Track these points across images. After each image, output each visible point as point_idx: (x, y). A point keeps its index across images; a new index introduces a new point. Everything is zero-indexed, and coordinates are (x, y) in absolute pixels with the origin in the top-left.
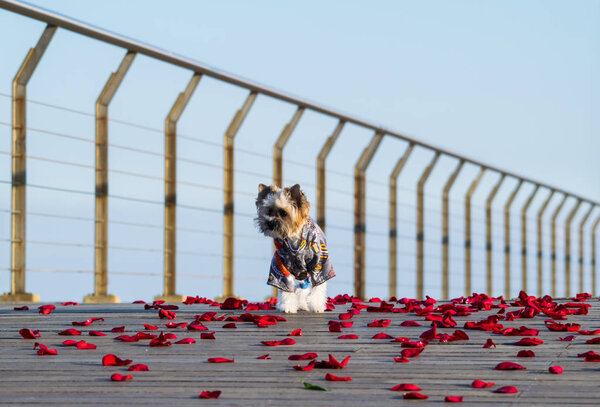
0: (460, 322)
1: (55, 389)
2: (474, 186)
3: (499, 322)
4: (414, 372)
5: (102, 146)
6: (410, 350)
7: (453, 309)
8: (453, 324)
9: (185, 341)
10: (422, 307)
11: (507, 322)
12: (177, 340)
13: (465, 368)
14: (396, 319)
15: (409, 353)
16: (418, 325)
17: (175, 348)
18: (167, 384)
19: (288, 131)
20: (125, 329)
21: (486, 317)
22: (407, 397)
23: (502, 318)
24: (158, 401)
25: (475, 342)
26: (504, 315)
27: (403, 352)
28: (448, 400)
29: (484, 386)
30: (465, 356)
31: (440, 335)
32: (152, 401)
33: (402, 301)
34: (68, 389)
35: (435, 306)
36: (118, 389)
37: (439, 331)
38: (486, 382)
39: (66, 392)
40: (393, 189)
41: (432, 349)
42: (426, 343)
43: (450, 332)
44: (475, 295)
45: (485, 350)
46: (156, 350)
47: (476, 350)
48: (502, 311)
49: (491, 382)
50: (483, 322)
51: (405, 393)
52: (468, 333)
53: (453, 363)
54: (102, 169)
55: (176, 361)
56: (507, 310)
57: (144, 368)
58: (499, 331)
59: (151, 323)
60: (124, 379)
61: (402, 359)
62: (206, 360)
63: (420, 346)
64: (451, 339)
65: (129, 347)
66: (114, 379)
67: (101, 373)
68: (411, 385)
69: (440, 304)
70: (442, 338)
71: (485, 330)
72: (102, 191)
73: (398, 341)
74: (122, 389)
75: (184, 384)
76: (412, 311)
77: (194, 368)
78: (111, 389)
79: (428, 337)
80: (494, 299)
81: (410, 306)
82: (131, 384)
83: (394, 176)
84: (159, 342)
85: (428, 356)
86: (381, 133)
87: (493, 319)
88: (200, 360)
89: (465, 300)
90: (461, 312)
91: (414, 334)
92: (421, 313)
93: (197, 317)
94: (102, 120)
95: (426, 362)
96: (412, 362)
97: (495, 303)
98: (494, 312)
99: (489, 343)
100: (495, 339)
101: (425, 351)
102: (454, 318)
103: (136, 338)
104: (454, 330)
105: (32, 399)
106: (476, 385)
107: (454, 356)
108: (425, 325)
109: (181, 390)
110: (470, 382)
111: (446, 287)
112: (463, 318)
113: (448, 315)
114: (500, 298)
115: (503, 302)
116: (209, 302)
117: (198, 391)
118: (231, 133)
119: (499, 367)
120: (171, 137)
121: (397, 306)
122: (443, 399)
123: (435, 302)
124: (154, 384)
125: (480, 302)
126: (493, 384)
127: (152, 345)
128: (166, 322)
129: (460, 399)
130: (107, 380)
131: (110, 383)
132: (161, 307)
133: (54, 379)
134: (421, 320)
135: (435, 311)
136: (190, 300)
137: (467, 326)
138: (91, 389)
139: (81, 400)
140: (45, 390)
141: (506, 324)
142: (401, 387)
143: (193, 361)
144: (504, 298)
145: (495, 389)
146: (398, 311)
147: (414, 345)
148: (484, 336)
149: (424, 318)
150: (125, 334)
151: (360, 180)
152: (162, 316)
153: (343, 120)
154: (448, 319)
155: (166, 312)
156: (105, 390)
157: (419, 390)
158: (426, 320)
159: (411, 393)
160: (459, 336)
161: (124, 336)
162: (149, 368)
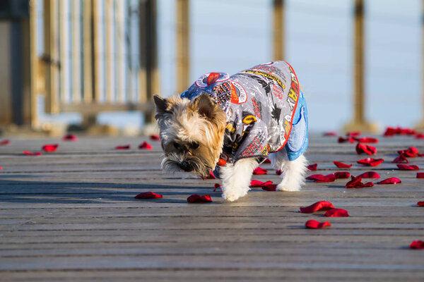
1: (242, 239)
9: (389, 181)
12: (380, 180)
17: (379, 189)
18: (370, 232)
20: (318, 167)
24: (362, 251)
32: (354, 252)
34: (258, 239)
36: (315, 238)
39: (254, 242)
46: (355, 192)
55: (379, 204)
57: (343, 213)
59: (346, 160)
60: (320, 226)
62: (416, 204)
65: (324, 189)
66: (309, 226)
67: (293, 219)
74: (319, 237)
75: (391, 232)
77: (401, 214)
78: (308, 238)
82: (328, 232)
88: (408, 204)
93: (400, 152)
103: (331, 178)
105: (217, 250)
109: (388, 239)
117: (409, 241)
124: (355, 232)
127: (349, 186)
128: (362, 158)
130: (301, 228)
131: (304, 231)
132: (359, 140)
133: (241, 226)
136: (390, 132)
138: (283, 238)
139: (272, 251)
140: (231, 239)
143: (398, 204)
150: (318, 173)
152: (360, 151)
155: (364, 145)
156: (300, 239)
161: (318, 176)
162: (349, 213)
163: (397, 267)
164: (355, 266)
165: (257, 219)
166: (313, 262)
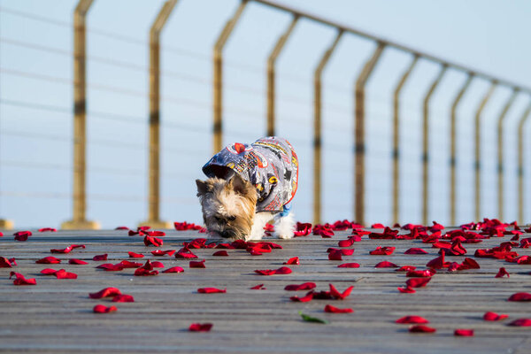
0: (470, 249)
1: (33, 322)
2: (484, 102)
3: (513, 250)
4: (421, 303)
5: (81, 59)
6: (416, 280)
7: (462, 235)
8: (462, 251)
9: (173, 270)
10: (429, 233)
11: (521, 250)
12: (165, 269)
13: (476, 299)
14: (401, 246)
15: (414, 283)
16: (425, 253)
17: (162, 277)
18: (154, 316)
19: (282, 42)
20: (109, 257)
21: (499, 244)
22: (414, 330)
23: (516, 245)
24: (144, 334)
25: (486, 271)
26: (518, 242)
27: (408, 282)
28: (458, 333)
29: (497, 318)
30: (476, 286)
31: (448, 263)
32: (138, 334)
33: (407, 227)
34: (48, 322)
35: (443, 232)
37: (447, 259)
38: (499, 314)
39: (44, 325)
40: (396, 106)
41: (440, 278)
42: (433, 272)
43: (460, 261)
44: (486, 220)
45: (498, 280)
46: (141, 280)
47: (487, 280)
48: (516, 238)
49: (505, 314)
50: (496, 249)
51: (410, 326)
52: (480, 262)
53: (463, 293)
54: (81, 84)
55: (163, 291)
56: (522, 237)
57: (129, 299)
58: (513, 259)
59: (136, 250)
60: (107, 310)
61: (407, 289)
62: (196, 290)
63: (427, 276)
64: (461, 268)
65: (112, 277)
66: (97, 310)
67: (82, 304)
68: (418, 318)
69: (449, 230)
70: (451, 267)
71: (497, 258)
72: (80, 108)
73: (403, 269)
74: (106, 321)
75: (173, 316)
76: (418, 238)
77: (183, 300)
78: (96, 322)
79: (435, 266)
80: (506, 225)
81: (416, 232)
82: (114, 316)
83: (397, 91)
84: (145, 271)
85: (436, 286)
86: (382, 45)
87: (506, 246)
88: (189, 291)
89: (475, 226)
90: (471, 239)
91: (420, 262)
92: (427, 240)
93: (186, 244)
94: (81, 31)
95: (433, 293)
96: (419, 292)
97: (508, 229)
98: (507, 238)
99: (502, 272)
100: (509, 268)
101: (432, 280)
102: (463, 246)
103: (119, 268)
104: (463, 258)
105: (9, 332)
106: (489, 317)
107: (464, 286)
108: (432, 253)
109: (169, 322)
110: (482, 314)
111: (453, 212)
112: (473, 245)
113: (457, 242)
114: (514, 224)
115: (517, 228)
117: (188, 324)
118: (220, 44)
119: (514, 298)
120: (155, 49)
121: (402, 232)
122: (452, 332)
123: (442, 227)
124: (140, 316)
125: (491, 227)
126: (506, 317)
127: (137, 274)
128: (152, 249)
129: (470, 333)
130: (90, 312)
131: (92, 315)
132: (147, 233)
133: (33, 310)
134: (427, 248)
135: (443, 237)
136: (181, 227)
137: (477, 254)
138: (72, 322)
139: (61, 333)
140: (24, 322)
141: (521, 252)
142: (407, 320)
143: (180, 291)
144: (518, 224)
145: (509, 321)
146: (403, 238)
147: (420, 275)
148: (496, 265)
149: (431, 245)
150: (108, 262)
151: (360, 96)
152: (147, 242)
153: (342, 31)
154: (457, 247)
155: (152, 238)
156: (88, 322)
157: (426, 322)
158: (434, 247)
159: (417, 327)
160: (470, 265)
161: (107, 265)
162: (135, 299)
163: (176, 348)
164: (138, 347)
165: (48, 304)
166: (99, 343)
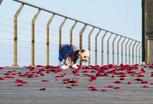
0: (106, 71)
1: (4, 88)
2: (109, 38)
3: (115, 71)
4: (94, 84)
5: (16, 28)
6: (93, 78)
7: (104, 68)
8: (104, 72)
9: (36, 76)
10: (96, 68)
11: (117, 71)
13: (107, 83)
14: (90, 71)
15: (93, 79)
16: (95, 72)
17: (34, 78)
18: (32, 87)
19: (63, 24)
20: (21, 73)
21: (112, 70)
22: (92, 90)
23: (116, 70)
24: (30, 91)
25: (109, 76)
26: (117, 69)
27: (91, 79)
28: (102, 90)
29: (112, 87)
30: (107, 80)
31: (101, 74)
32: (28, 91)
33: (91, 66)
34: (7, 88)
35: (99, 67)
37: (100, 73)
38: (112, 86)
39: (6, 89)
40: (89, 38)
41: (99, 78)
42: (97, 76)
43: (103, 74)
44: (110, 65)
45: (112, 78)
46: (29, 78)
47: (110, 78)
48: (116, 69)
49: (113, 86)
50: (111, 71)
51: (92, 89)
52: (108, 74)
54: (16, 33)
55: (34, 81)
56: (117, 68)
57: (26, 83)
58: (115, 73)
59: (28, 72)
60: (21, 85)
61: (91, 80)
62: (42, 81)
63: (96, 77)
64: (103, 76)
65: (22, 78)
66: (18, 85)
67: (15, 84)
68: (93, 87)
69: (101, 67)
70: (101, 75)
71: (112, 73)
72: (16, 39)
73: (90, 76)
74: (20, 88)
75: (36, 87)
76: (94, 69)
77: (39, 83)
78: (18, 88)
79: (98, 75)
80: (114, 66)
81: (93, 67)
82: (23, 87)
83: (89, 35)
84: (30, 76)
86: (86, 24)
87: (114, 70)
88: (40, 81)
89: (107, 66)
90: (106, 69)
91: (94, 74)
92: (96, 69)
93: (40, 70)
94: (16, 21)
95: (97, 81)
96: (94, 81)
97: (114, 67)
98: (114, 69)
99: (113, 76)
100: (115, 75)
101: (97, 78)
102: (104, 70)
103: (24, 75)
104: (104, 73)
106: (110, 87)
107: (104, 80)
108: (97, 72)
109: (35, 88)
110: (108, 86)
111: (102, 63)
112: (106, 70)
113: (103, 70)
114: (116, 65)
115: (117, 66)
116: (43, 66)
117: (40, 89)
118: (48, 24)
119: (115, 82)
120: (33, 25)
121: (90, 67)
122: (101, 90)
123: (99, 66)
124: (29, 87)
125: (111, 66)
126: (114, 87)
127: (28, 77)
128: (32, 71)
129: (105, 90)
130: (17, 86)
131: (18, 87)
132: (31, 68)
133: (3, 85)
134: (96, 71)
135: (100, 68)
136: (38, 66)
137: (107, 72)
138: (13, 88)
139: (10, 91)
140: (1, 88)
141: (117, 72)
142: (91, 87)
143: (38, 81)
144: (117, 65)
145: (114, 88)
146: (90, 69)
147: (94, 77)
148: (111, 75)
149: (97, 70)
150: (21, 74)
151: (81, 36)
152: (31, 70)
153: (77, 21)
154: (103, 71)
155: (32, 69)
156: (16, 88)
157: (95, 88)
158: (97, 71)
159: (93, 89)
160: (106, 75)
161: (21, 75)
162: (27, 83)
163: (37, 94)
164: (28, 94)
165: (7, 84)
166: (19, 93)
